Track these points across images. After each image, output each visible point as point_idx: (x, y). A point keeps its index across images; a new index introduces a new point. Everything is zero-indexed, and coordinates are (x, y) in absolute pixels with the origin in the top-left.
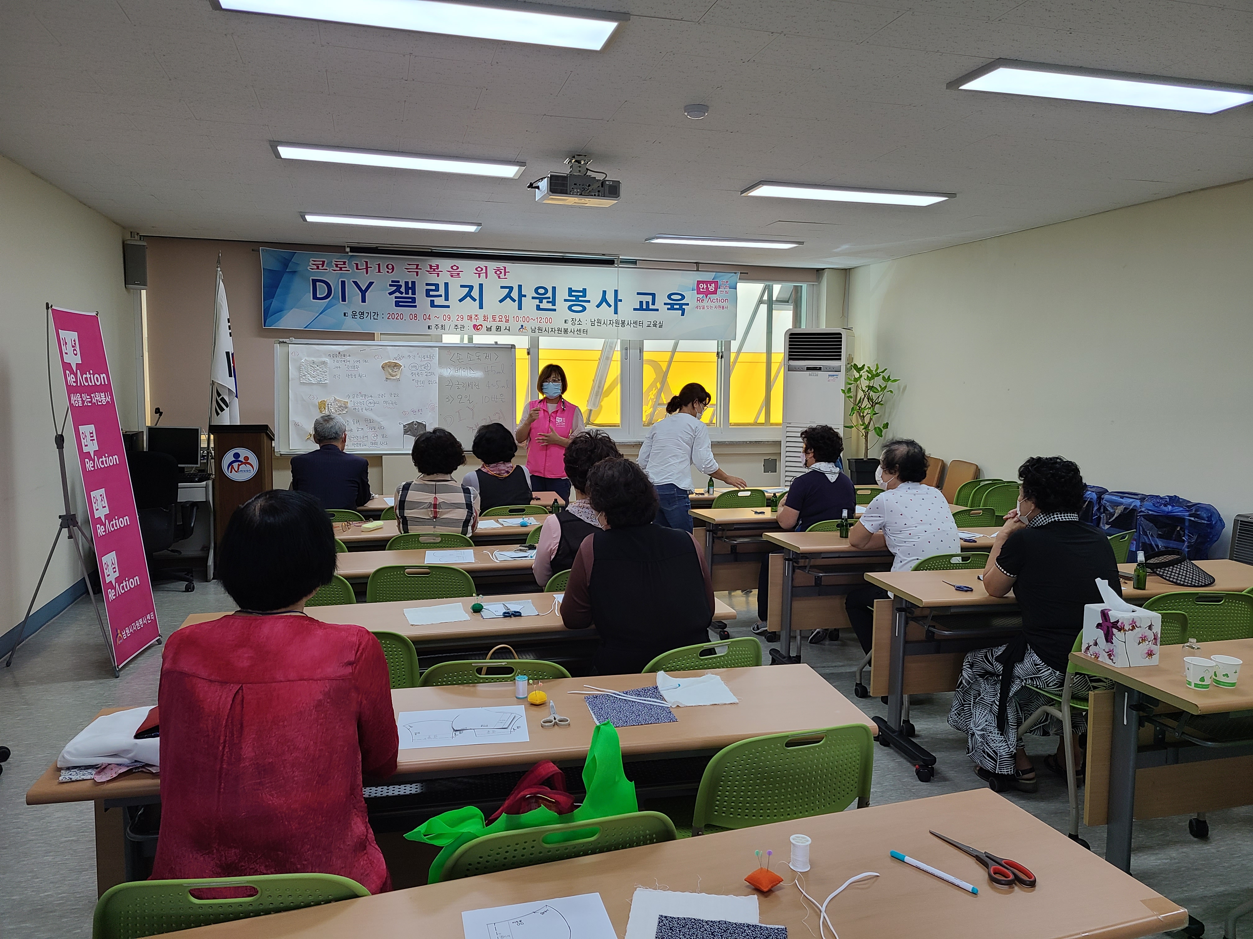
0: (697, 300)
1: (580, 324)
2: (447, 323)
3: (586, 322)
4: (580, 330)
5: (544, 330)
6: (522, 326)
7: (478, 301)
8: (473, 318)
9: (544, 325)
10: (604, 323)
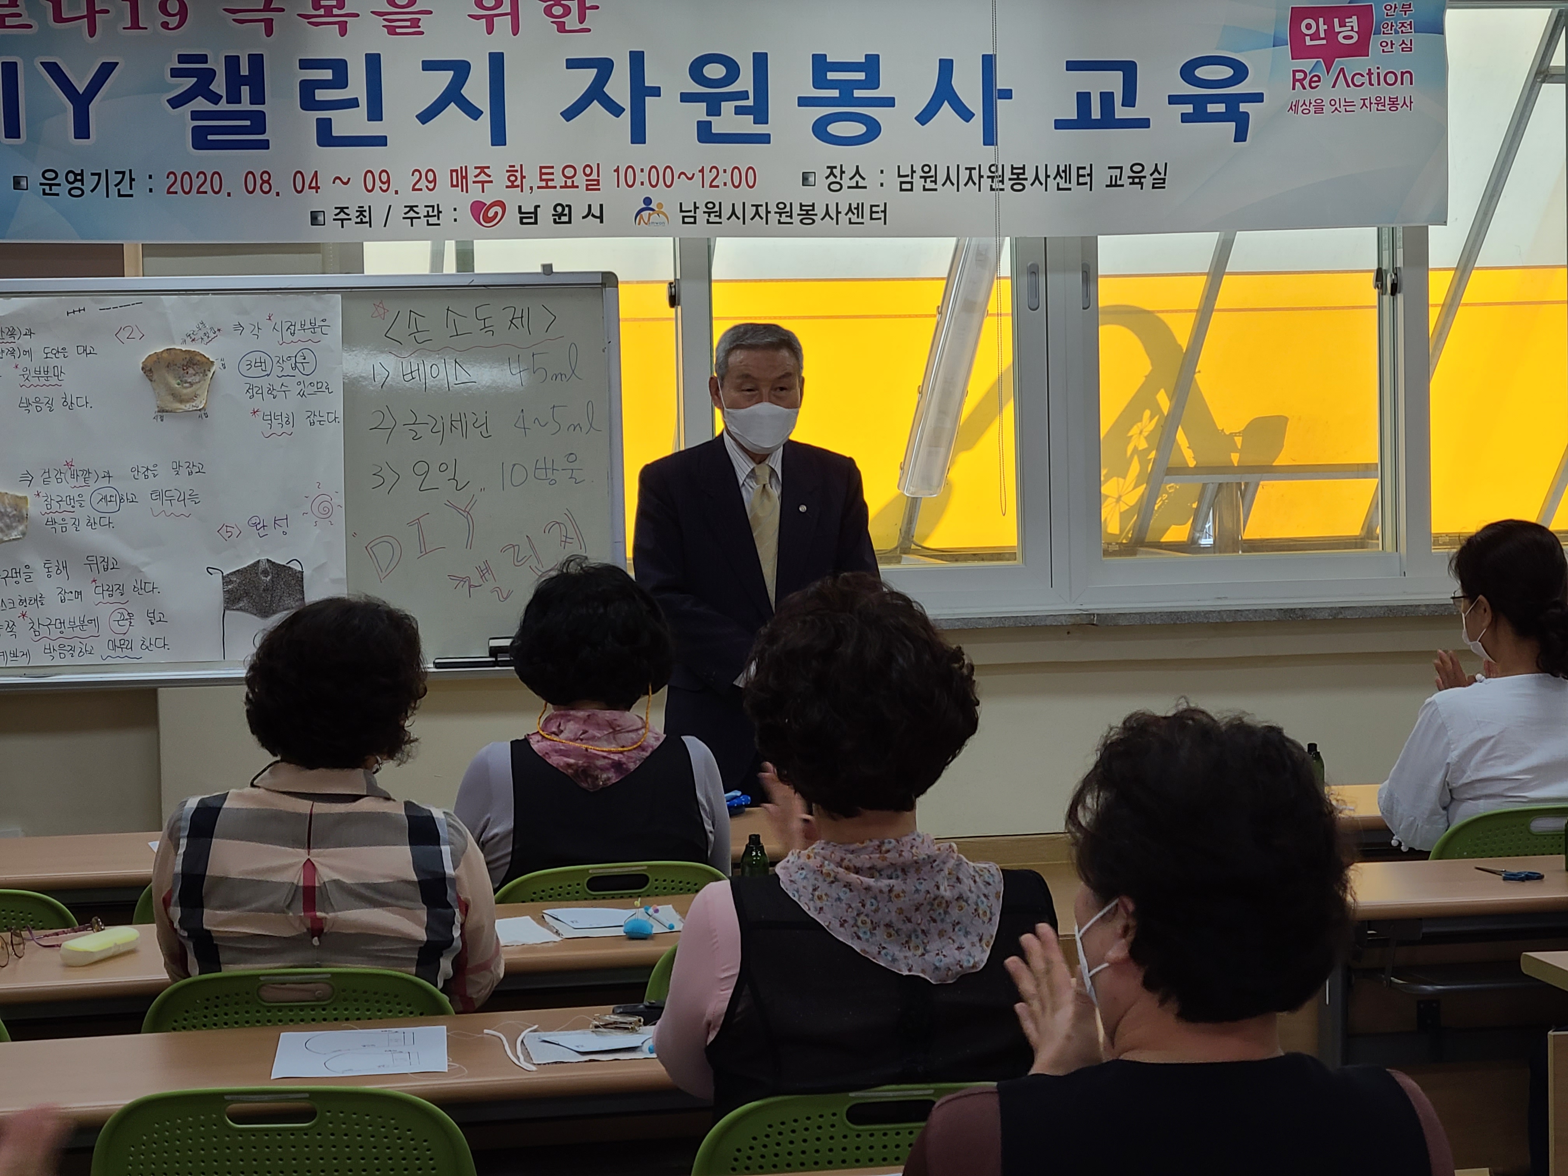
0: (1295, 80)
1: (857, 187)
2: (378, 202)
3: (882, 178)
4: (860, 208)
5: (726, 212)
6: (648, 201)
7: (486, 118)
8: (471, 178)
9: (726, 197)
10: (948, 177)
